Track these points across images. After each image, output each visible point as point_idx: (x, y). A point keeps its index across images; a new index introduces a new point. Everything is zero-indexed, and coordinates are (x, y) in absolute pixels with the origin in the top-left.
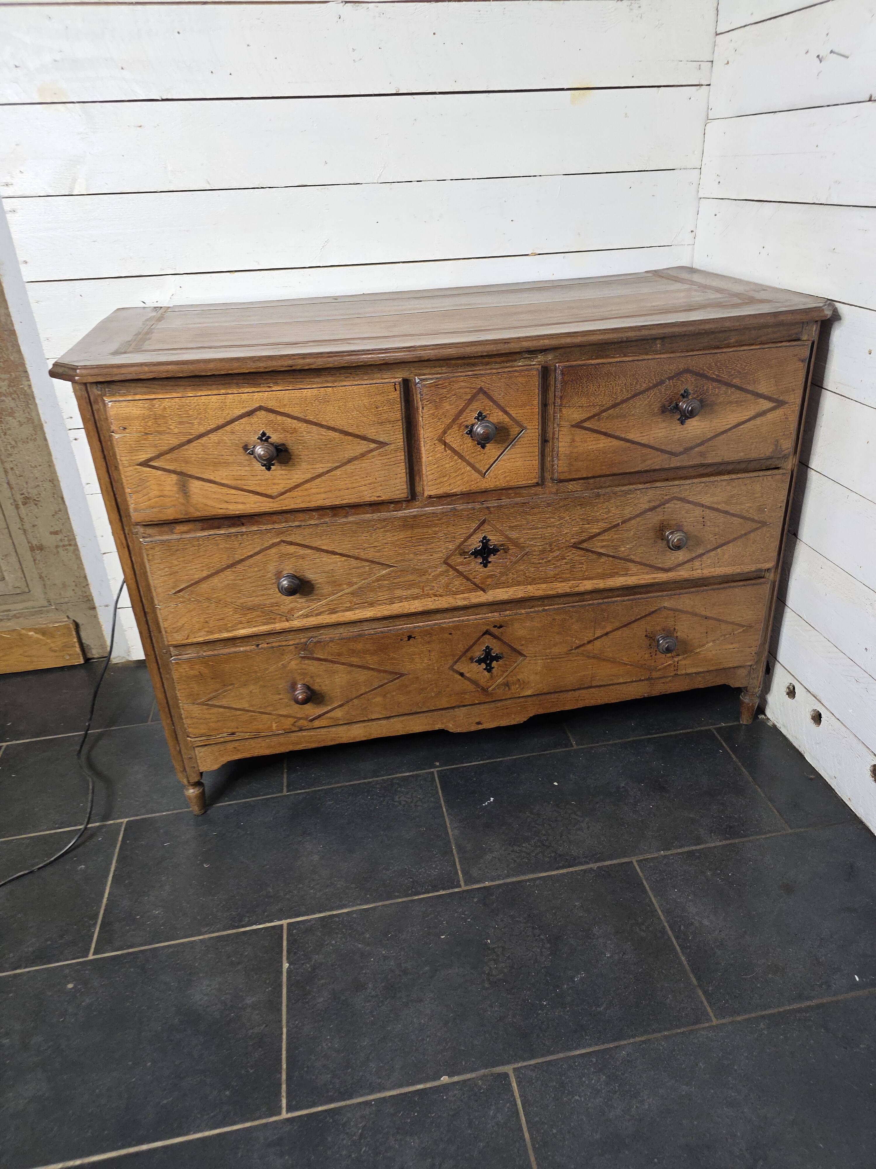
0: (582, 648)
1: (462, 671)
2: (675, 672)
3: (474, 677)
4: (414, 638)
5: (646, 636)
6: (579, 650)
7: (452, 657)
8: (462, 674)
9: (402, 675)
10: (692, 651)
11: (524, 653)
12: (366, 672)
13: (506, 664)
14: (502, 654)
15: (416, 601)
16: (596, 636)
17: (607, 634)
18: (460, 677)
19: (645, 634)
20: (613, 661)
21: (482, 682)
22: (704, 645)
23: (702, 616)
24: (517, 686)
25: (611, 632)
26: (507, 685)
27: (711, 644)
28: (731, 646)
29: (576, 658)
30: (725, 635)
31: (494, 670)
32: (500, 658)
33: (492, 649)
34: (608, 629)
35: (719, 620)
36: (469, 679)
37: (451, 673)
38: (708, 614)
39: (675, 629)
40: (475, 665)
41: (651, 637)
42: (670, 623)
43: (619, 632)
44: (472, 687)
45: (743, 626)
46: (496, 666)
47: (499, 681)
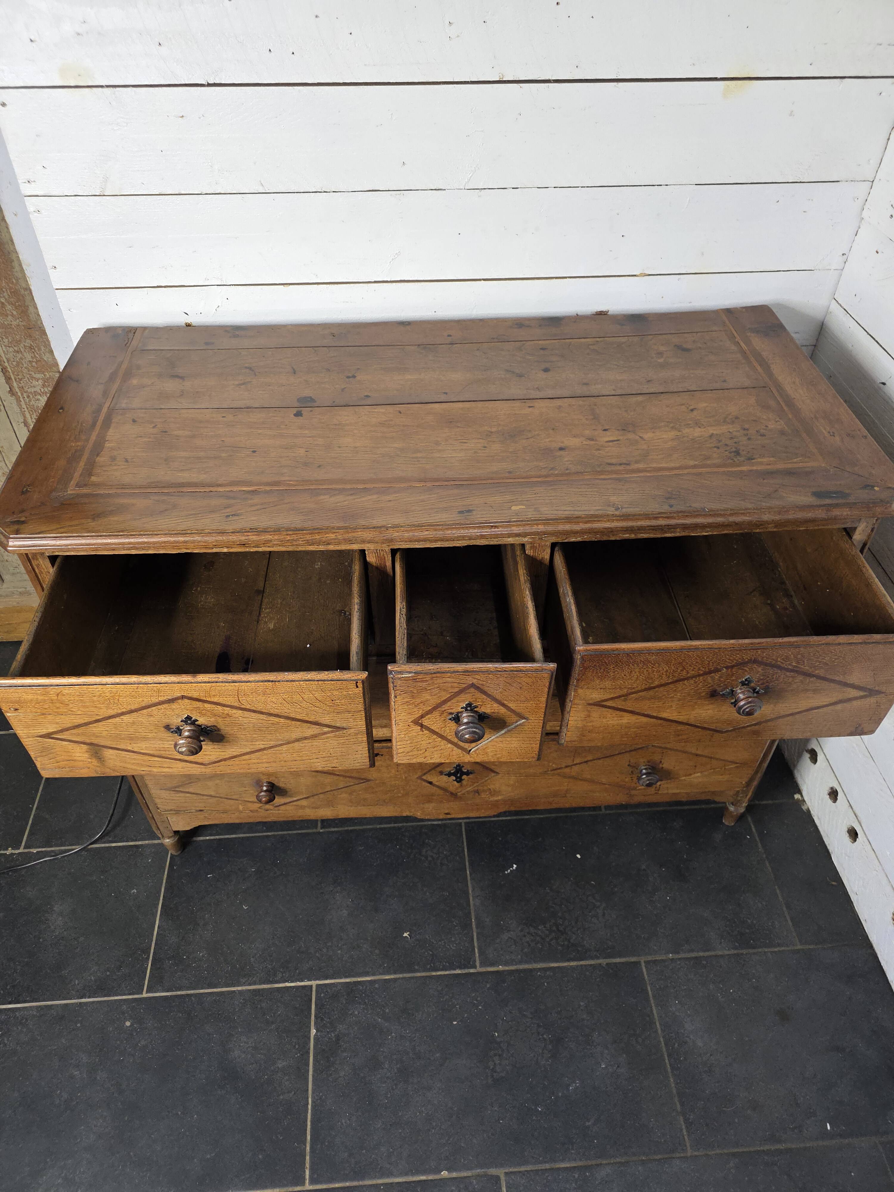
0: (559, 771)
1: (430, 780)
2: (657, 792)
3: (443, 785)
4: (382, 755)
5: (629, 765)
6: (556, 772)
7: (420, 770)
8: (431, 783)
9: (368, 780)
10: (677, 778)
11: (497, 771)
12: (332, 777)
13: (477, 778)
14: (473, 770)
15: (384, 729)
16: (575, 762)
17: (586, 762)
18: (429, 785)
19: (628, 763)
20: (591, 781)
21: (452, 789)
22: (690, 775)
23: (691, 753)
24: (488, 793)
25: (591, 761)
26: (477, 792)
27: (699, 774)
28: (721, 777)
29: (551, 777)
30: (714, 769)
31: (464, 782)
32: (471, 773)
33: (463, 767)
34: (590, 758)
35: (711, 758)
36: (438, 787)
37: (419, 781)
38: (699, 752)
39: (661, 762)
40: (445, 778)
41: (634, 767)
42: (657, 758)
43: (601, 761)
44: (441, 792)
45: (737, 763)
46: (466, 779)
47: (469, 789)
